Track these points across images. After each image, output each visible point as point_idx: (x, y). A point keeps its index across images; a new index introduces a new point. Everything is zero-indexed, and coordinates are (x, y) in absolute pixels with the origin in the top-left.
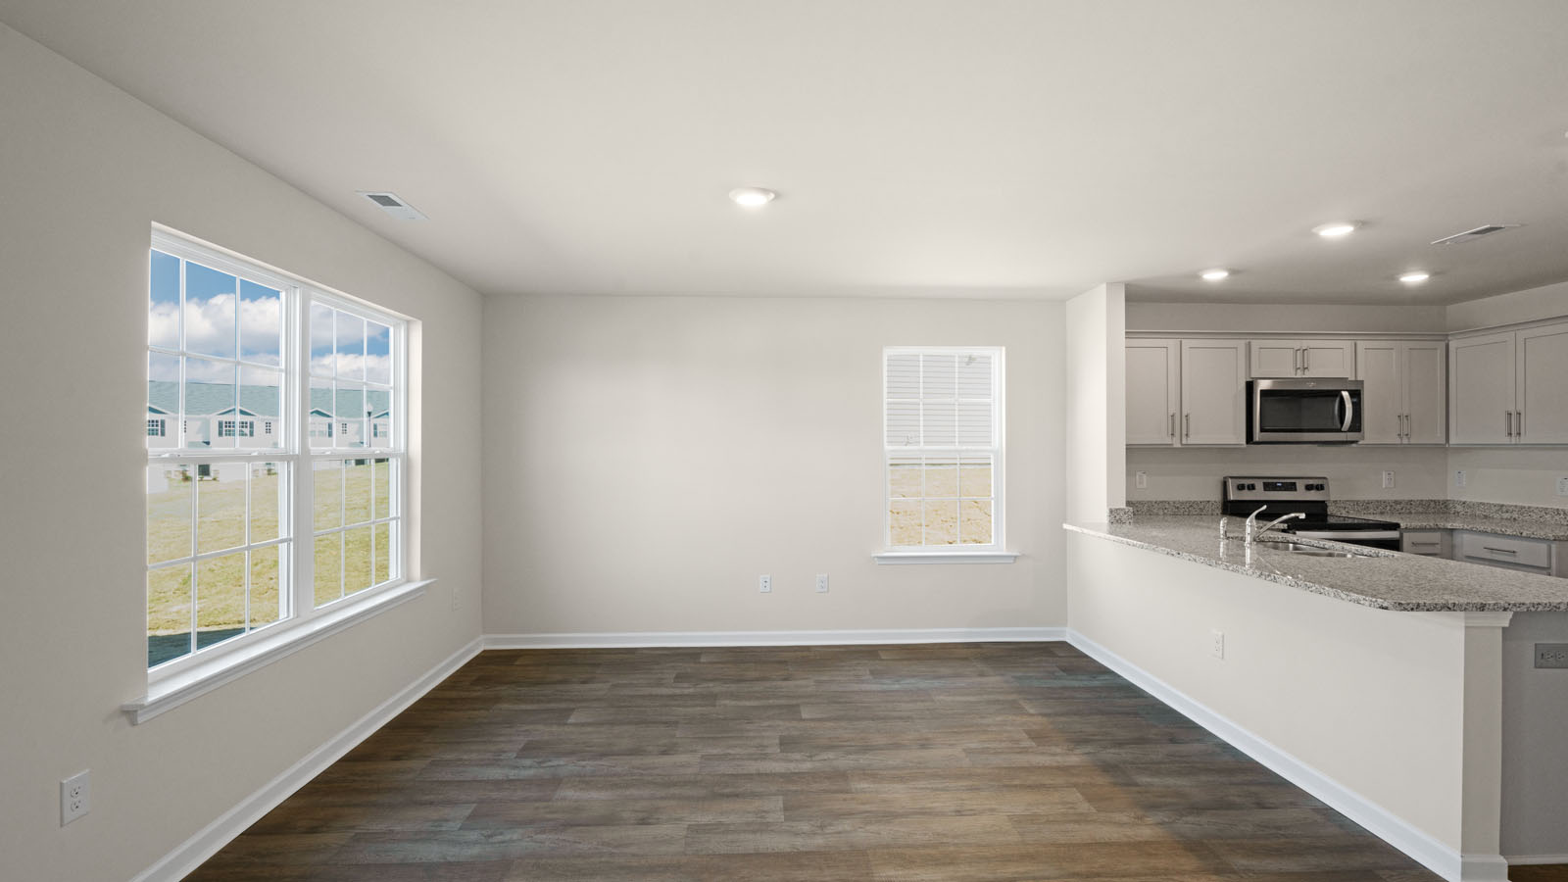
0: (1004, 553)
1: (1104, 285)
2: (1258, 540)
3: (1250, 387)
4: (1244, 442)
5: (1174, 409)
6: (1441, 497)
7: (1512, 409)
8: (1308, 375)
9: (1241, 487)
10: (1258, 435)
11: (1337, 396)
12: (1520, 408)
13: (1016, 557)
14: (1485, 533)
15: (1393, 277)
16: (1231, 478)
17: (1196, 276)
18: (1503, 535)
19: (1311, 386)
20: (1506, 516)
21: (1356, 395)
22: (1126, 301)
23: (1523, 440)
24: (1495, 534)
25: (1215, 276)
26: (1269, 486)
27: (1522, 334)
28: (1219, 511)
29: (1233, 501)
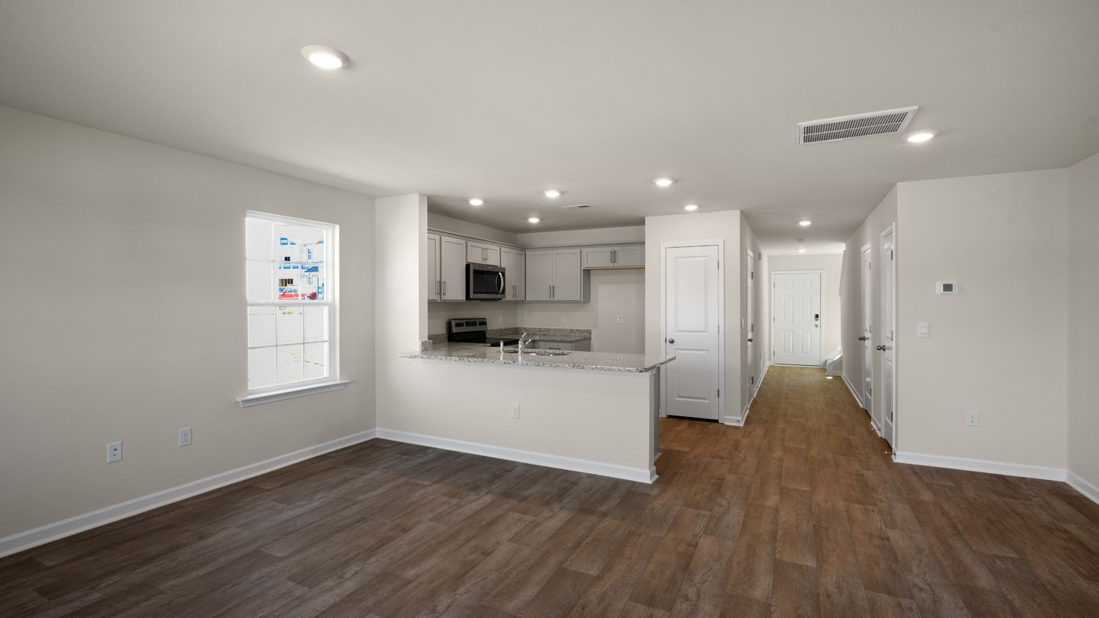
0: (338, 382)
1: (418, 195)
2: (505, 352)
3: (468, 266)
4: (465, 299)
5: (438, 280)
6: (516, 327)
7: (551, 284)
8: (488, 263)
9: (457, 325)
10: (472, 296)
11: (496, 275)
12: (554, 284)
13: (346, 384)
14: (548, 341)
15: (526, 219)
16: (454, 319)
17: (467, 201)
18: (556, 341)
19: (490, 269)
20: (541, 333)
21: (503, 274)
22: (429, 211)
23: (556, 298)
24: (552, 341)
25: (476, 203)
26: (468, 324)
27: (555, 252)
28: (446, 340)
29: (456, 333)
